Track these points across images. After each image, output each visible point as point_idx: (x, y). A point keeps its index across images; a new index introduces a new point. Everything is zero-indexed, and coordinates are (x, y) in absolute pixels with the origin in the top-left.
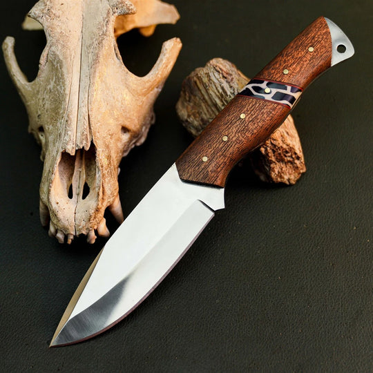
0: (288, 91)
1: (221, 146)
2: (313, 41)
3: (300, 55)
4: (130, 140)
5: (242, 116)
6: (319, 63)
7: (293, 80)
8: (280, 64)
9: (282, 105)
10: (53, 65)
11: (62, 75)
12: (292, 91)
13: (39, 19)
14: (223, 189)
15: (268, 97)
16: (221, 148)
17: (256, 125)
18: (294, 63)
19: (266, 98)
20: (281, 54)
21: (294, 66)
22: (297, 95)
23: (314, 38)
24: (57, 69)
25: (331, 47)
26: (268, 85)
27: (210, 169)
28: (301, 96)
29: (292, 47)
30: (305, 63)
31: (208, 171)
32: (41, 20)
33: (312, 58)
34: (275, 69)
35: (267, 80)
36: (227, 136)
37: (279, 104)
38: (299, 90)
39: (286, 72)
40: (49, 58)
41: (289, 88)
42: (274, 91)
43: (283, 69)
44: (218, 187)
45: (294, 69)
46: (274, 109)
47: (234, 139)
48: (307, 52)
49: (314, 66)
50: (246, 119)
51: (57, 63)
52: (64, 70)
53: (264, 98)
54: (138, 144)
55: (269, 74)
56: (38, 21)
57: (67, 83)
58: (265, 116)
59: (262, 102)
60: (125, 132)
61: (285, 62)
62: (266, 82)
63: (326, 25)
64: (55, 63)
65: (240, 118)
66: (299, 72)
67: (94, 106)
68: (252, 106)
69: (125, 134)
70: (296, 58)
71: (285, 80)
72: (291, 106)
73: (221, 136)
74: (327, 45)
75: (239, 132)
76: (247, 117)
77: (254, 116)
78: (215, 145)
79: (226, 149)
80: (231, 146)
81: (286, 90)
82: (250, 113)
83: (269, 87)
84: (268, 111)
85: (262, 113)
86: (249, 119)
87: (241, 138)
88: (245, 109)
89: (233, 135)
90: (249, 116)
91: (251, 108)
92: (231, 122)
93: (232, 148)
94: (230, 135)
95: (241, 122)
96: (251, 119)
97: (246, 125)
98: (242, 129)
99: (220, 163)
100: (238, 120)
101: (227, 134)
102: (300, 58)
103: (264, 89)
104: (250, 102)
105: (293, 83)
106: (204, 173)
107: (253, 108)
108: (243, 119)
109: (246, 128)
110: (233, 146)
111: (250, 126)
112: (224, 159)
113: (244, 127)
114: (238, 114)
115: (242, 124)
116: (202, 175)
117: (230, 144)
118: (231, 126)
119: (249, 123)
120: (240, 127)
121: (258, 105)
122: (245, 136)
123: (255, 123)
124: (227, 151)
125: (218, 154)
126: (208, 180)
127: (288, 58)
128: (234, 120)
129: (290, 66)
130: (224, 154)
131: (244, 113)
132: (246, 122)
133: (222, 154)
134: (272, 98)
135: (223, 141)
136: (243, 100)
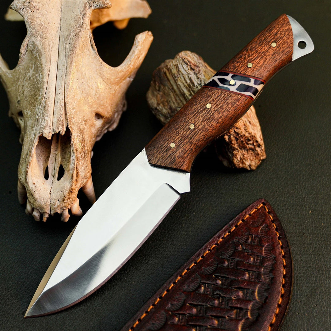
0: (252, 84)
1: (188, 133)
2: (276, 37)
3: (263, 50)
4: (103, 126)
5: (208, 106)
6: (281, 57)
7: (257, 74)
8: (245, 58)
9: (246, 96)
10: (32, 55)
11: (41, 64)
12: (255, 83)
13: (21, 11)
14: (189, 174)
15: (233, 89)
16: (188, 135)
17: (221, 115)
18: (257, 57)
19: (231, 90)
20: (245, 48)
21: (258, 60)
22: (260, 87)
23: (276, 34)
24: (36, 58)
25: (292, 43)
26: (232, 77)
27: (177, 154)
28: (263, 88)
29: (256, 42)
30: (268, 58)
31: (175, 157)
32: (22, 12)
33: (274, 53)
34: (240, 62)
35: (232, 72)
36: (194, 124)
37: (242, 95)
38: (262, 83)
39: (250, 65)
40: (29, 48)
41: (253, 80)
42: (239, 83)
43: (248, 63)
44: (185, 172)
45: (258, 63)
46: (238, 100)
47: (200, 127)
48: (270, 47)
49: (276, 61)
50: (212, 109)
51: (36, 52)
52: (43, 60)
53: (229, 89)
54: (111, 129)
55: (235, 67)
56: (19, 13)
57: (45, 71)
58: (230, 106)
59: (226, 93)
60: (98, 118)
61: (249, 56)
62: (231, 75)
63: (288, 22)
64: (34, 53)
65: (206, 108)
66: (262, 66)
67: (70, 94)
68: (218, 97)
69: (98, 120)
70: (260, 53)
71: (249, 73)
72: (254, 97)
73: (188, 124)
74: (288, 41)
75: (205, 120)
76: (213, 107)
77: (219, 106)
78: (182, 133)
79: (193, 136)
80: (197, 134)
81: (250, 82)
82: (216, 103)
83: (234, 79)
84: (233, 101)
85: (227, 104)
86: (214, 109)
87: (207, 126)
88: (211, 100)
89: (199, 124)
90: (215, 106)
91: (217, 98)
92: (198, 111)
93: (198, 135)
94: (196, 123)
95: (207, 111)
96: (216, 109)
97: (211, 114)
98: (208, 118)
99: (187, 150)
100: (204, 110)
101: (193, 122)
102: (263, 52)
103: (229, 81)
104: (216, 93)
105: (257, 76)
106: (171, 158)
107: (218, 98)
108: (209, 109)
109: (212, 117)
110: (199, 133)
111: (215, 115)
112: (190, 145)
113: (209, 116)
114: (205, 104)
115: (208, 113)
116: (170, 160)
117: (196, 132)
118: (198, 115)
119: (214, 112)
120: (206, 116)
121: (223, 96)
122: (211, 125)
123: (220, 113)
124: (194, 138)
125: (185, 141)
126: (175, 165)
127: (253, 52)
128: (200, 109)
129: (254, 60)
130: (191, 141)
131: (210, 103)
132: (212, 112)
133: (189, 141)
134: (237, 89)
135: (190, 129)
136: (209, 91)
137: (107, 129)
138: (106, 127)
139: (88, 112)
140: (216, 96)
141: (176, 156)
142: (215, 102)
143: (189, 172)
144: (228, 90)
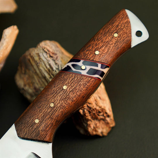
0: (99, 68)
1: (49, 110)
2: (117, 29)
3: (107, 40)
5: (65, 87)
6: (121, 45)
7: (103, 59)
8: (93, 47)
9: (95, 78)
12: (102, 68)
14: (51, 144)
15: (84, 73)
16: (49, 112)
17: (75, 94)
18: (103, 46)
19: (82, 73)
20: (93, 39)
21: (103, 48)
22: (106, 71)
23: (118, 26)
25: (131, 33)
26: (83, 63)
27: (41, 128)
28: (109, 71)
29: (102, 34)
30: (112, 46)
31: (39, 131)
33: (117, 42)
34: (89, 50)
35: (83, 59)
36: (53, 103)
37: (92, 78)
38: (107, 67)
39: (97, 53)
41: (100, 65)
42: (89, 68)
43: (95, 51)
44: (48, 142)
45: (103, 51)
46: (88, 82)
47: (59, 105)
48: (113, 37)
49: (118, 48)
50: (68, 90)
53: (81, 73)
55: (85, 55)
58: (82, 87)
59: (79, 77)
61: (96, 45)
62: (82, 61)
63: (127, 16)
65: (63, 89)
66: (107, 53)
68: (72, 80)
70: (105, 42)
71: (97, 59)
72: (102, 79)
73: (49, 103)
74: (127, 31)
75: (63, 99)
76: (69, 88)
77: (73, 87)
78: (44, 111)
79: (53, 113)
80: (57, 111)
81: (97, 66)
82: (70, 85)
83: (84, 65)
84: (84, 83)
85: (79, 85)
86: (69, 90)
87: (64, 104)
88: (67, 82)
89: (58, 102)
90: (70, 87)
91: (71, 81)
92: (57, 92)
93: (57, 112)
94: (55, 102)
95: (63, 92)
96: (71, 90)
97: (67, 94)
98: (65, 97)
99: (48, 124)
100: (61, 91)
101: (53, 101)
102: (107, 41)
103: (81, 67)
104: (70, 76)
105: (103, 62)
106: (36, 131)
107: (72, 81)
108: (65, 90)
109: (68, 96)
110: (58, 110)
111: (70, 95)
112: (51, 120)
113: (66, 96)
114: (62, 86)
115: (64, 93)
116: (35, 134)
117: (56, 109)
118: (56, 95)
119: (69, 93)
120: (63, 96)
121: (76, 79)
122: (67, 103)
123: (74, 93)
124: (54, 115)
125: (47, 117)
126: (39, 137)
127: (99, 42)
128: (58, 90)
129: (100, 48)
130: (51, 117)
131: (66, 85)
132: (67, 92)
133: (50, 117)
134: (87, 73)
135: (50, 107)
136: (65, 75)
140: (71, 79)
141: (40, 130)
142: (70, 84)
143: (51, 143)
144: (80, 74)
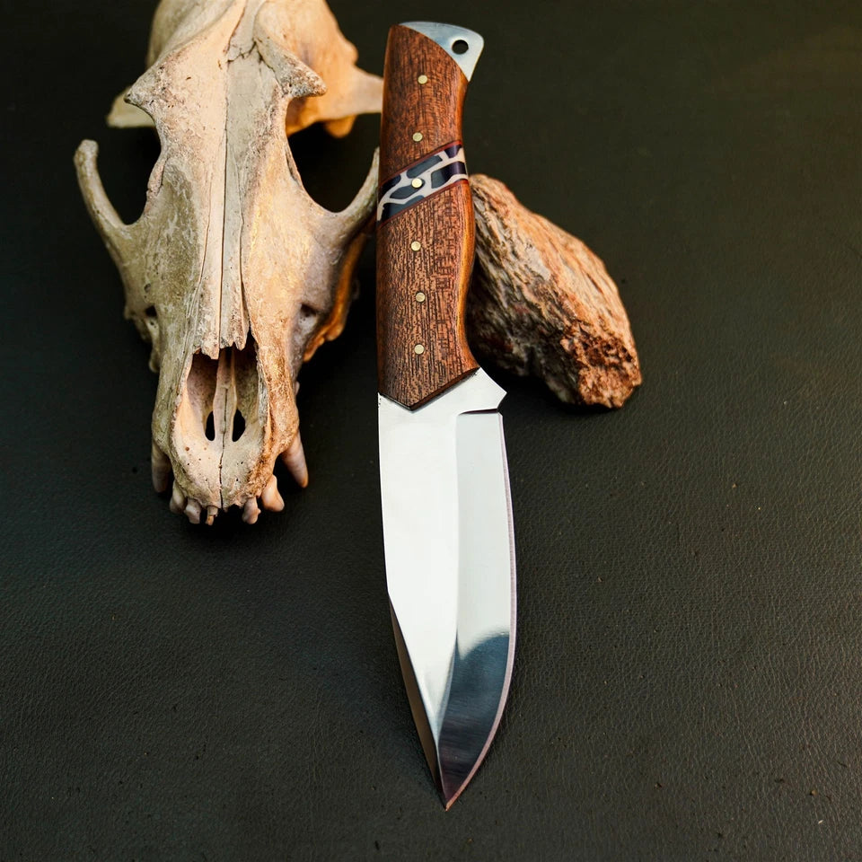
0: (446, 161)
1: (424, 311)
2: (415, 67)
3: (415, 100)
4: (317, 329)
5: (415, 246)
6: (450, 87)
7: (439, 140)
8: (401, 134)
9: (455, 184)
10: (173, 192)
11: (191, 210)
12: (450, 156)
13: (146, 106)
14: (481, 369)
15: (427, 191)
16: (428, 314)
17: (446, 243)
18: (417, 117)
19: (425, 196)
21: (421, 120)
22: (460, 156)
23: (411, 62)
24: (181, 199)
25: (446, 55)
26: (409, 175)
27: (439, 356)
29: (394, 99)
30: (433, 104)
31: (439, 362)
32: (150, 109)
33: (436, 90)
34: (399, 145)
35: (402, 169)
36: (420, 291)
37: (449, 187)
38: (459, 147)
39: (418, 137)
40: (166, 179)
41: (443, 154)
42: (427, 175)
43: (411, 137)
44: (472, 372)
45: (426, 123)
46: (450, 200)
47: (433, 287)
48: (421, 86)
49: (448, 98)
50: (425, 246)
51: (181, 187)
52: (195, 201)
53: (421, 197)
54: (331, 338)
55: (399, 159)
56: (145, 110)
57: (201, 224)
58: (446, 218)
59: (424, 206)
60: (307, 316)
61: (403, 126)
62: (404, 175)
64: (177, 188)
65: (415, 252)
66: (435, 123)
67: (252, 267)
68: (416, 222)
69: (307, 319)
70: (414, 108)
71: (428, 148)
72: (466, 177)
73: (412, 299)
74: (438, 56)
75: (431, 270)
76: (424, 242)
77: (432, 232)
78: (415, 319)
79: (436, 310)
80: (439, 300)
81: (441, 160)
82: (422, 233)
83: (415, 177)
84: (444, 208)
85: (439, 219)
86: (428, 243)
87: (442, 277)
88: (411, 234)
89: (427, 283)
90: (425, 238)
91: (417, 225)
92: (408, 268)
93: (441, 302)
94: (422, 287)
95: (420, 256)
96: (431, 241)
97: (432, 254)
98: (432, 264)
99: (446, 337)
100: (415, 258)
101: (417, 289)
102: (418, 103)
103: (411, 186)
104: (407, 219)
105: (443, 144)
106: (435, 369)
107: (419, 224)
108: (420, 250)
109: (436, 257)
110: (441, 297)
111: (438, 251)
112: (444, 326)
113: (432, 260)
114: (407, 249)
115: (425, 257)
116: (437, 375)
117: (435, 299)
118: (413, 274)
119: (433, 248)
120: (426, 263)
121: (422, 213)
122: (446, 271)
123: (442, 242)
124: (440, 312)
125: (432, 327)
126: (451, 373)
127: (404, 115)
128: (408, 262)
129: (416, 124)
130: (439, 318)
131: (414, 241)
132: (428, 251)
133: (437, 321)
134: (433, 187)
135: (421, 303)
136: (395, 226)
137: (325, 336)
138: (323, 332)
139: (287, 303)
140: (413, 222)
141: (440, 359)
142: (420, 233)
143: (478, 369)
144: (421, 199)
